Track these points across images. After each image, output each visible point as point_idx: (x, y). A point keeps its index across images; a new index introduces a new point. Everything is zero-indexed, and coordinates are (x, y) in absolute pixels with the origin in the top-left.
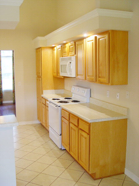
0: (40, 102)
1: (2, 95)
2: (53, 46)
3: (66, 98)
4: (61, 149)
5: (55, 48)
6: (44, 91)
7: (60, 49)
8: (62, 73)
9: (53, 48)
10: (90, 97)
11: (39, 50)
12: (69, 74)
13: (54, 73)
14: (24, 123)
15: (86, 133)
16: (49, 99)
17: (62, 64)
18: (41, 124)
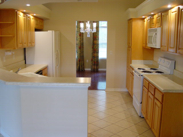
0: (129, 71)
1: (98, 63)
2: (143, 17)
3: (151, 69)
4: (141, 116)
5: (146, 20)
6: (133, 61)
7: (149, 21)
8: (149, 44)
9: (144, 19)
10: (175, 69)
11: (130, 21)
12: (154, 45)
13: (144, 44)
14: (113, 90)
15: (160, 102)
16: (135, 69)
17: (150, 36)
18: (128, 92)
